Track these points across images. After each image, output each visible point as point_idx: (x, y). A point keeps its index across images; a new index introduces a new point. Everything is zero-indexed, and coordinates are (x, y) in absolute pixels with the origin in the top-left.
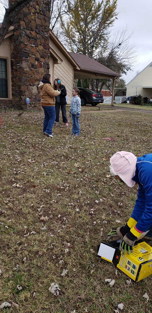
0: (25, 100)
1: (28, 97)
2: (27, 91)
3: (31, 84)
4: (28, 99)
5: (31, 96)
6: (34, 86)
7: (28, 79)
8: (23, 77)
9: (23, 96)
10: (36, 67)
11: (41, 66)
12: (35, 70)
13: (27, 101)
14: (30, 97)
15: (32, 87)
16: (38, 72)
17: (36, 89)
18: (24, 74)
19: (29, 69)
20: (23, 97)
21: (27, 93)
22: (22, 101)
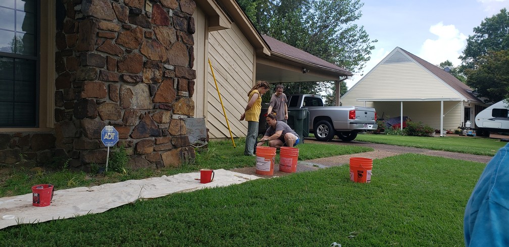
0: (98, 133)
1: (110, 124)
2: (108, 101)
3: (125, 78)
4: (109, 128)
5: (125, 120)
6: (136, 83)
7: (116, 58)
8: (95, 52)
9: (92, 118)
10: (147, 22)
11: (165, 21)
12: (141, 31)
13: (106, 137)
14: (120, 121)
15: (131, 87)
16: (153, 37)
17: (146, 94)
18: (100, 41)
19: (120, 24)
20: (90, 125)
21: (107, 108)
22: (86, 136)
